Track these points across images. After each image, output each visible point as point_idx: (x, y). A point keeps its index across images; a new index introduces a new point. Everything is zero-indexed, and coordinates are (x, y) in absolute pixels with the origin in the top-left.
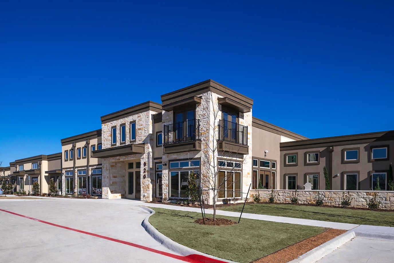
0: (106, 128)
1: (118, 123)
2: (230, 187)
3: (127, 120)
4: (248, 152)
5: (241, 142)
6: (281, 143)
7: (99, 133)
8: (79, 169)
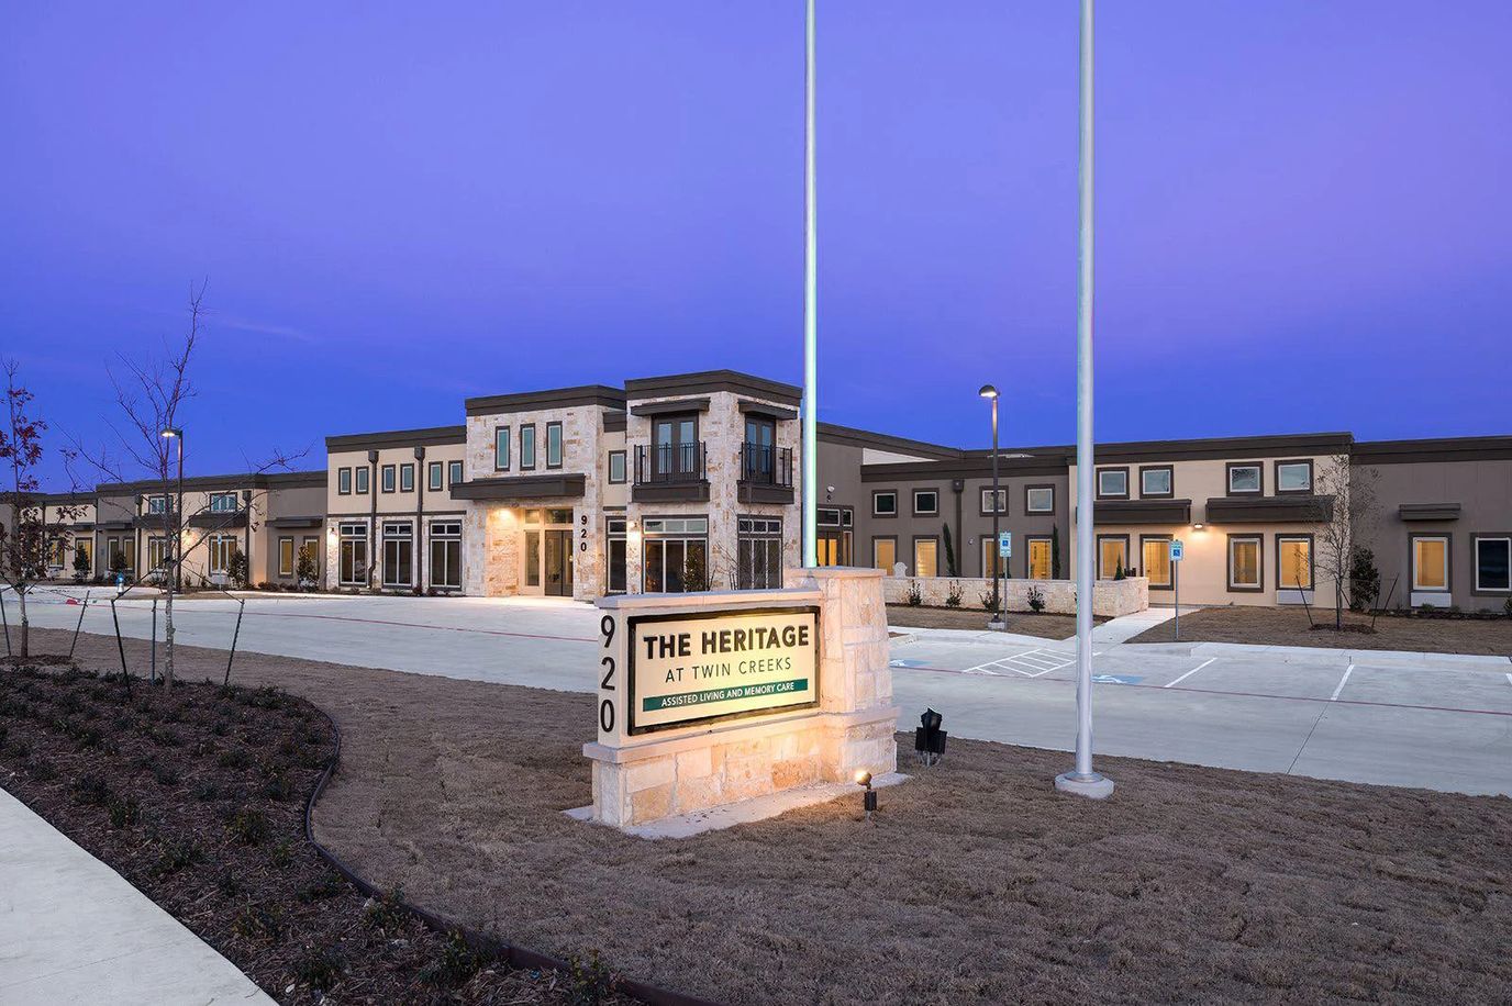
0: (481, 428)
1: (515, 420)
2: (760, 569)
3: (542, 417)
4: (793, 499)
5: (779, 481)
6: (863, 467)
7: (458, 435)
8: (388, 518)
